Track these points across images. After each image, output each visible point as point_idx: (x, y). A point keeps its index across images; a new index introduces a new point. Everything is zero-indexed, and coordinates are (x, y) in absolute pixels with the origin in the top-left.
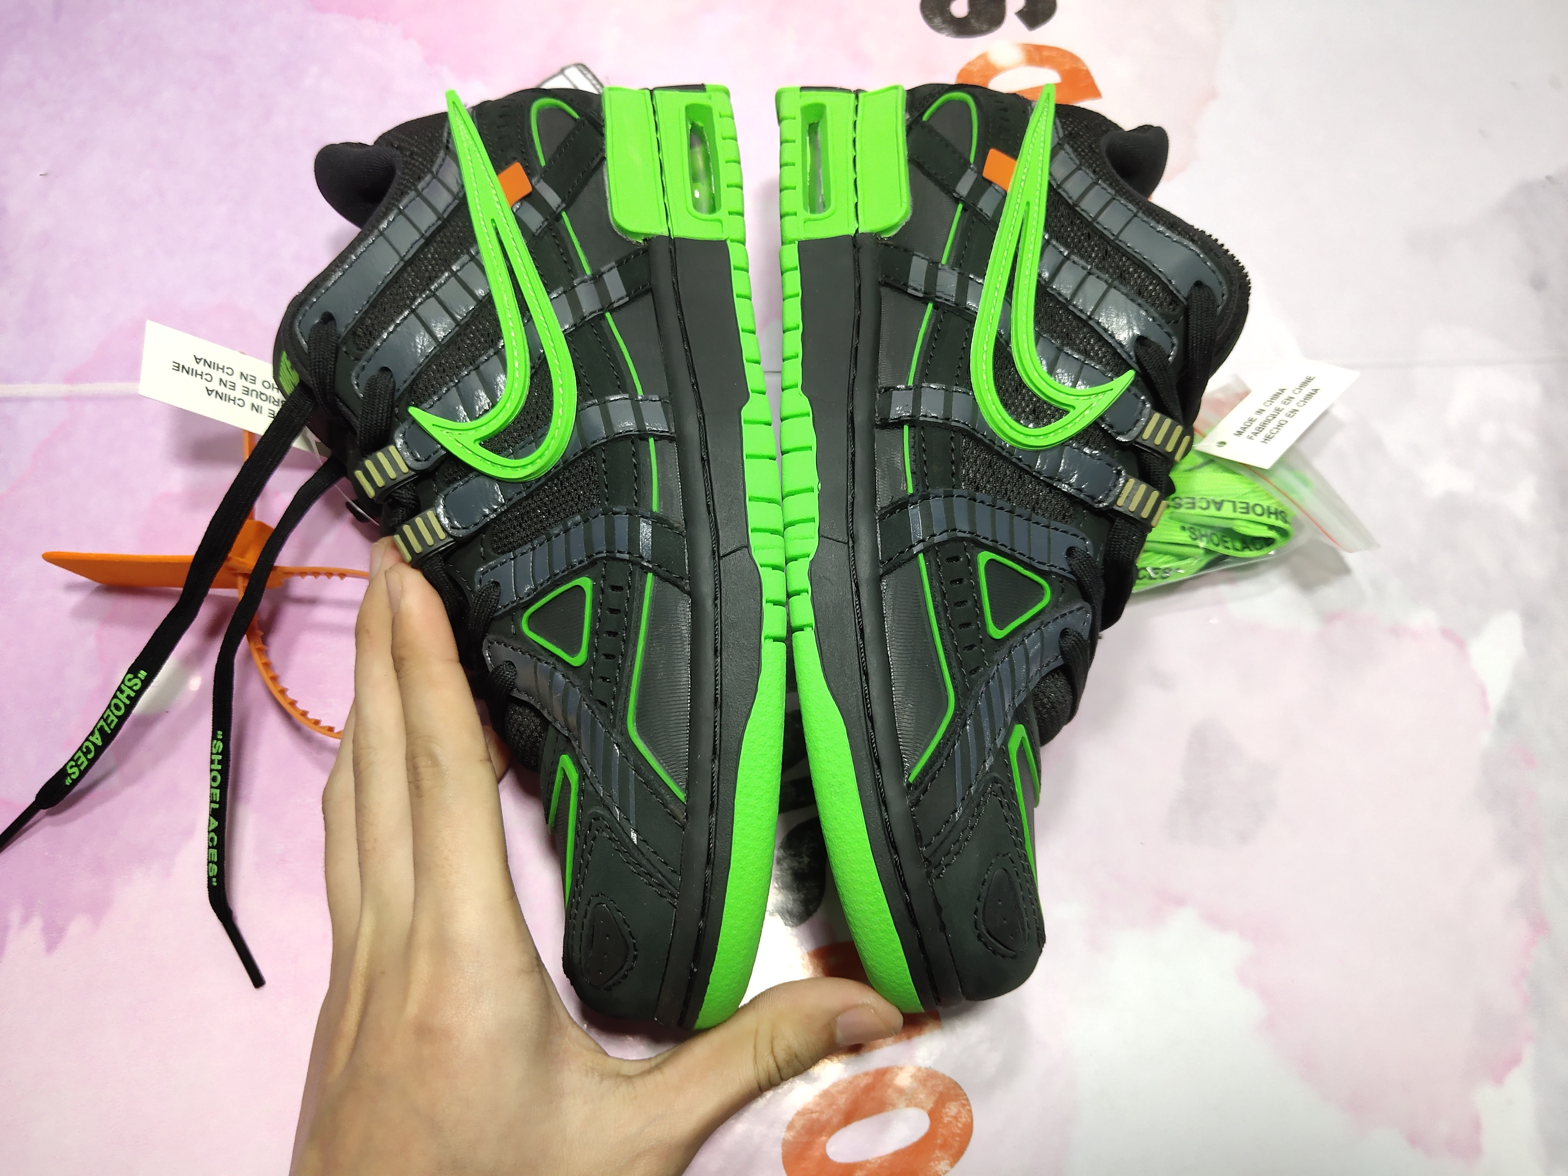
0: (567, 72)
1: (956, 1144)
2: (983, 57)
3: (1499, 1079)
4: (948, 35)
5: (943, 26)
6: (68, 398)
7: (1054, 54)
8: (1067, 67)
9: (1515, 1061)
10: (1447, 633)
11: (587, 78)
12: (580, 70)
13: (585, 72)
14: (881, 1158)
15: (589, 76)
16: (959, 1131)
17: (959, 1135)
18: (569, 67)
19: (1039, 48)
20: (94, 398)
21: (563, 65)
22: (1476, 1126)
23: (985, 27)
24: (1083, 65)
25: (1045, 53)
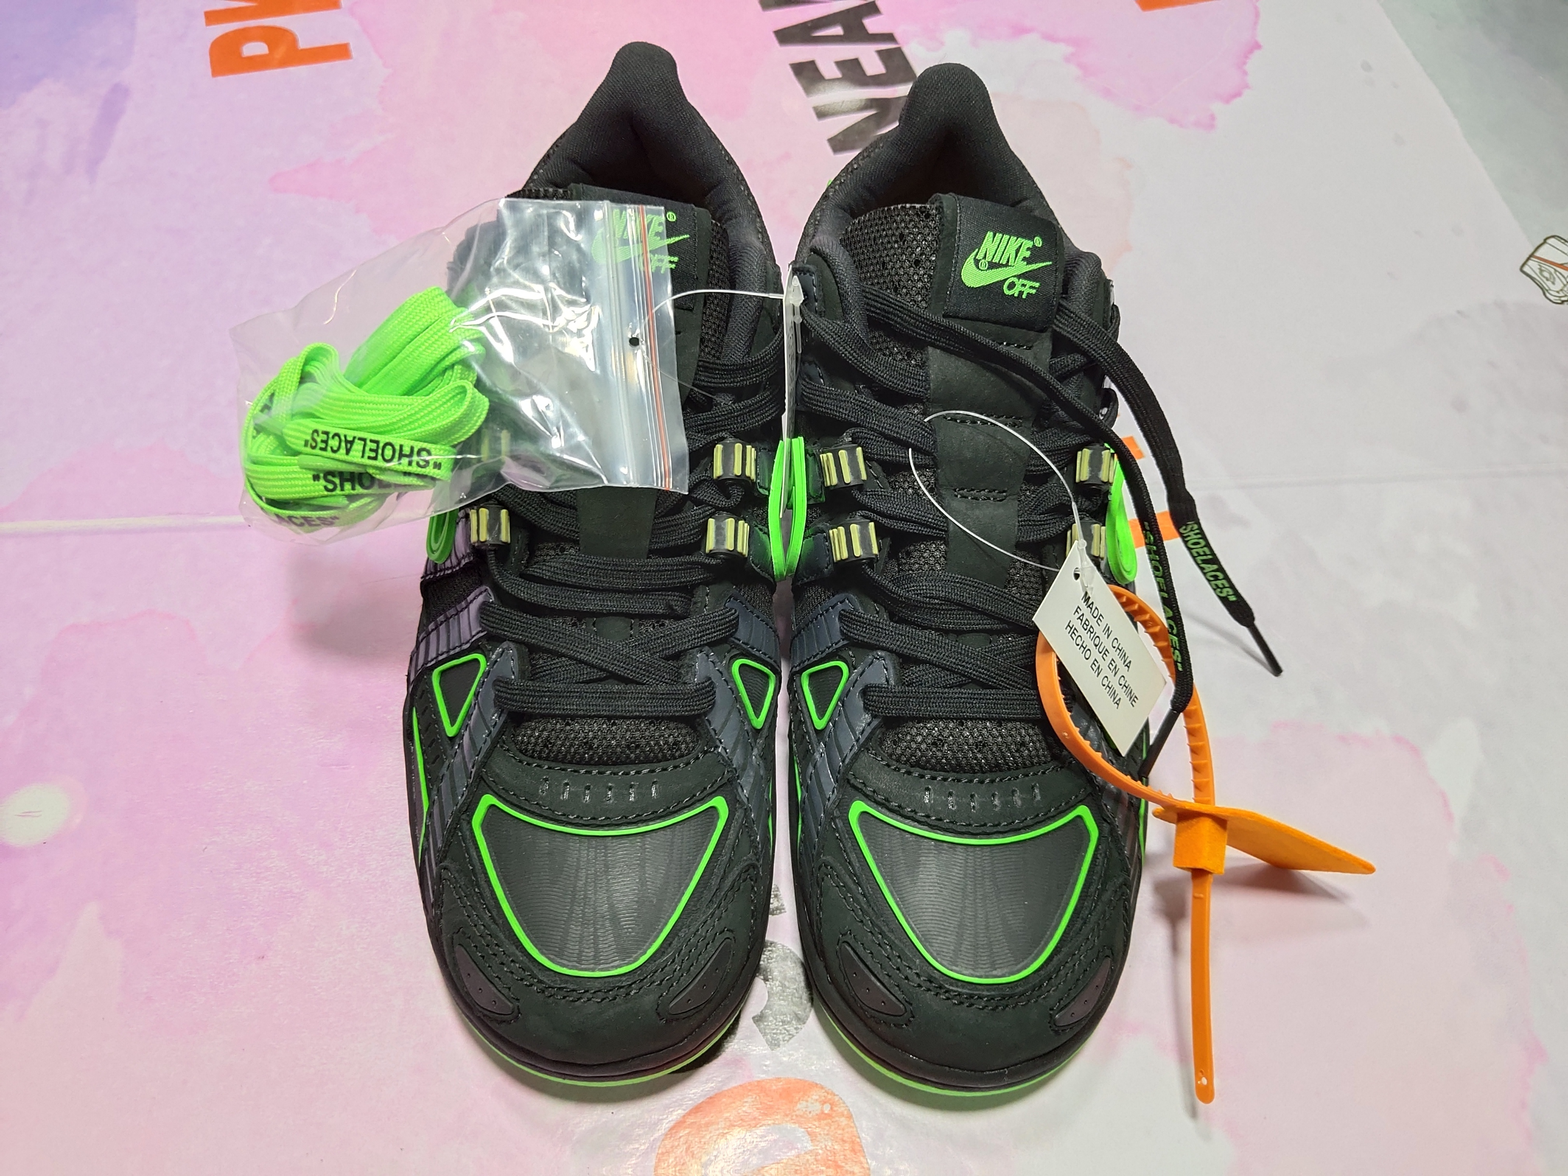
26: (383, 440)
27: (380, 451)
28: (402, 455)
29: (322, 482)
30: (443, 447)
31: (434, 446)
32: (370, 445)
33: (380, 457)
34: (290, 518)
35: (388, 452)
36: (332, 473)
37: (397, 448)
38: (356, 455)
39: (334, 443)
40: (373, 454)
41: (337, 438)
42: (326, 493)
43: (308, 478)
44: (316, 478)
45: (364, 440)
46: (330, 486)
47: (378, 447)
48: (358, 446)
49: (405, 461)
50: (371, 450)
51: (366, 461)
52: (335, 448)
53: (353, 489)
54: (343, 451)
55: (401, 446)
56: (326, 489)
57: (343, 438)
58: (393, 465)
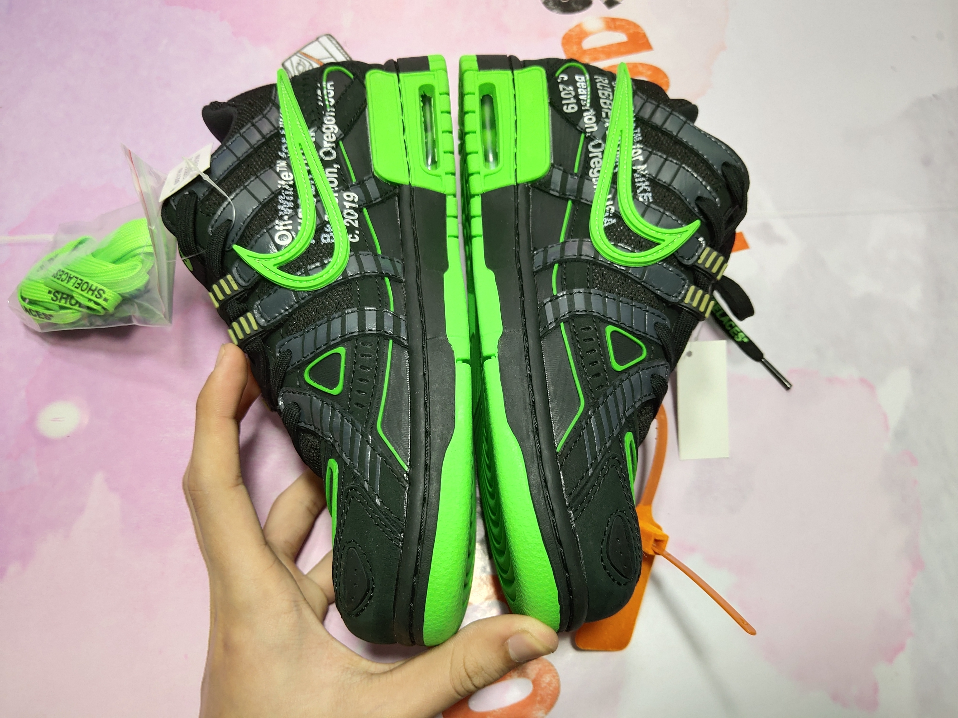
0: (320, 39)
1: (549, 700)
2: (579, 26)
3: (890, 660)
4: (557, 13)
5: (554, 7)
6: (10, 245)
7: (623, 23)
8: (631, 31)
9: (901, 648)
10: (863, 381)
11: (333, 43)
12: (328, 38)
13: (332, 39)
14: (502, 709)
15: (334, 42)
16: (550, 692)
17: (550, 695)
18: (321, 36)
19: (614, 20)
20: (27, 244)
21: (318, 35)
22: (876, 689)
23: (580, 7)
24: (642, 30)
25: (618, 23)
26: (85, 280)
27: (81, 285)
28: (90, 289)
29: (52, 295)
30: (113, 292)
31: (109, 290)
32: (79, 281)
33: (80, 288)
34: (30, 310)
35: (85, 287)
36: (58, 292)
37: (90, 285)
38: (70, 285)
39: (64, 277)
40: (77, 286)
41: (66, 275)
42: (51, 301)
43: (45, 292)
44: (50, 292)
45: (77, 278)
46: (55, 299)
47: (82, 283)
48: (73, 280)
49: (90, 292)
50: (78, 284)
51: (73, 288)
52: (63, 279)
53: (65, 303)
54: (66, 281)
55: (92, 285)
56: (52, 300)
57: (69, 275)
58: (84, 293)
